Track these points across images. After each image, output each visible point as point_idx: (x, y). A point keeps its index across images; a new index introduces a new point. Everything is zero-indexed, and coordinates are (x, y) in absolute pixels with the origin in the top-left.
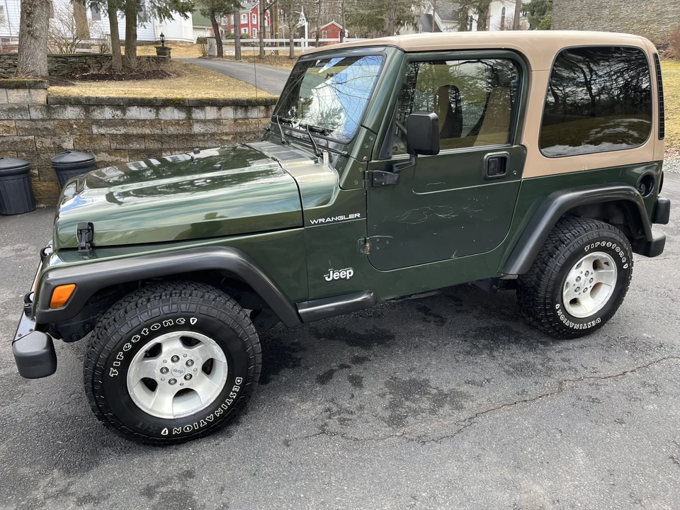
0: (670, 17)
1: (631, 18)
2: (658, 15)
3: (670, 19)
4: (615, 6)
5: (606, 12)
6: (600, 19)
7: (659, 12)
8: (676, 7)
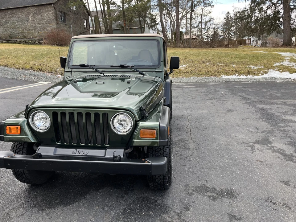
0: (39, 28)
1: (22, 28)
2: (33, 27)
3: (39, 29)
4: (13, 23)
5: (9, 25)
6: (7, 27)
7: (33, 26)
8: (40, 25)
